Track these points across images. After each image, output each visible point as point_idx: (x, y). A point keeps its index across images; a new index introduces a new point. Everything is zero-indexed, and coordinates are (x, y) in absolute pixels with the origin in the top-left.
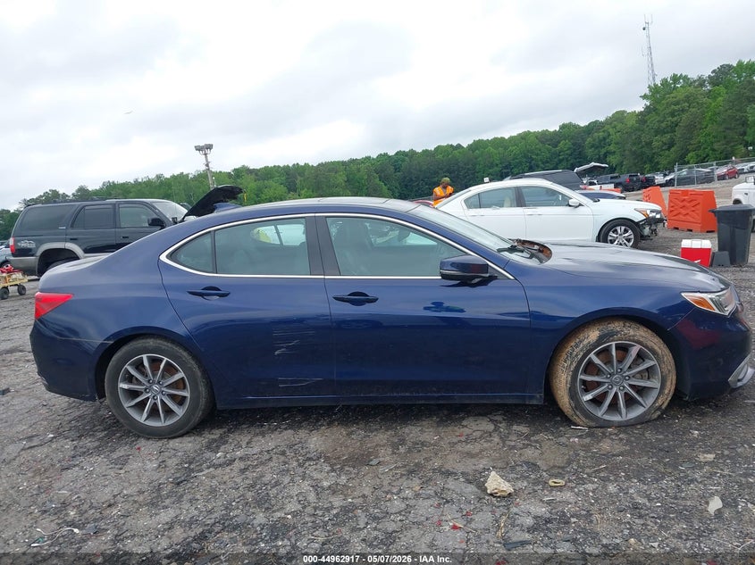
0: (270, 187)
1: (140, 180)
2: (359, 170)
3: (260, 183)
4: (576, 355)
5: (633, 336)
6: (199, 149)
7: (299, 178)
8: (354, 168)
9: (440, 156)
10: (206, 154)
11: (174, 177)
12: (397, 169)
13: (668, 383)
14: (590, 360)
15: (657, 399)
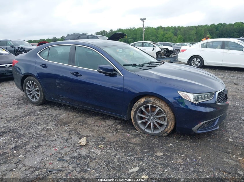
0: (168, 33)
1: (128, 29)
2: (201, 30)
3: (165, 32)
4: (136, 106)
5: (157, 104)
6: (141, 19)
7: (179, 31)
8: (200, 28)
9: (236, 26)
10: (143, 21)
11: (138, 28)
12: (217, 30)
13: (170, 124)
14: (141, 109)
15: (165, 129)
